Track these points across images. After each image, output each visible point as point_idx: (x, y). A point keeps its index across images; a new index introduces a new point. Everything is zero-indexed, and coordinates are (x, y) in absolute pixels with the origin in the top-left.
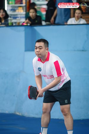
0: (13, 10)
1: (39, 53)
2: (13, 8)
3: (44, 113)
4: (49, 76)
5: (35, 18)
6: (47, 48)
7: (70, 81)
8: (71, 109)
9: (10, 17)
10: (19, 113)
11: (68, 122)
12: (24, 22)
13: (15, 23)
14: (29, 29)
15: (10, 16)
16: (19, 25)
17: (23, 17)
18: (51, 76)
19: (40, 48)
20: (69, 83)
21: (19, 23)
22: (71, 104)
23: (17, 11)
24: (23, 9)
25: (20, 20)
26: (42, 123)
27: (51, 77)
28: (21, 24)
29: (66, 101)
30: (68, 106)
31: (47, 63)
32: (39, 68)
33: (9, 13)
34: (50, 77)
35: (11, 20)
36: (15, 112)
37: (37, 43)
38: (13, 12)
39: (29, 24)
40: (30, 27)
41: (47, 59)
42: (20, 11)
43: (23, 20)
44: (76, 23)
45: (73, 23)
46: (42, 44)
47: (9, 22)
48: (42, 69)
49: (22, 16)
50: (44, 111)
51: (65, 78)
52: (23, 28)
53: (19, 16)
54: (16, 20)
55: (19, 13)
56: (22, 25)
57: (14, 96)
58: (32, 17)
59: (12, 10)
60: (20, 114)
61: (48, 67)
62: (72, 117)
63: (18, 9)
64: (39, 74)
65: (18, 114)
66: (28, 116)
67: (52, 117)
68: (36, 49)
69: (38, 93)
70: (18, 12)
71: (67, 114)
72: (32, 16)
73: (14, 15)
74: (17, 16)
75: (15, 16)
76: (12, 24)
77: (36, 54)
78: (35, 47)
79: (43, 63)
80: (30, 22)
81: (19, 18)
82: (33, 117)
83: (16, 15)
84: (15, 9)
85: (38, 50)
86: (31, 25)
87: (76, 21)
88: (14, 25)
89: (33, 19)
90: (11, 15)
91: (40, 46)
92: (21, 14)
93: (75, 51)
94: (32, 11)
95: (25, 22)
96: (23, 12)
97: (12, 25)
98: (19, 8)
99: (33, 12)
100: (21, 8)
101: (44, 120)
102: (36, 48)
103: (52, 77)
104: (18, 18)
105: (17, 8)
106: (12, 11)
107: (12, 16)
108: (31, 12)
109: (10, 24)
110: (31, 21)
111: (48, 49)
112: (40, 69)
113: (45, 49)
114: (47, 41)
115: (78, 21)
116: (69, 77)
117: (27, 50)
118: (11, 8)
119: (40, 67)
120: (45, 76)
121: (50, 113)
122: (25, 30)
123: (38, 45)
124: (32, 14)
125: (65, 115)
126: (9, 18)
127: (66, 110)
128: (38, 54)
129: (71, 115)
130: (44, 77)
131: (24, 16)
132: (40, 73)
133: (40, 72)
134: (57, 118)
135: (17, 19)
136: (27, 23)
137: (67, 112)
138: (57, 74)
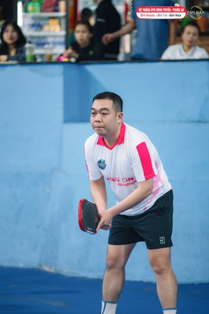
0: (37, 26)
1: (101, 124)
2: (37, 22)
3: (110, 267)
4: (124, 180)
5: (87, 44)
6: (118, 114)
7: (171, 192)
8: (172, 260)
9: (30, 43)
10: (50, 268)
11: (166, 291)
12: (62, 55)
13: (42, 56)
14: (74, 71)
15: (28, 39)
16: (49, 61)
17: (60, 43)
18: (129, 179)
19: (104, 112)
20: (169, 196)
21: (50, 56)
22: (172, 247)
23: (46, 28)
24: (60, 24)
25: (52, 49)
26: (103, 292)
27: (128, 182)
28: (54, 59)
29: (162, 240)
30: (165, 250)
31: (119, 148)
32: (100, 162)
33: (27, 32)
34: (126, 183)
35: (31, 49)
36: (40, 265)
37: (95, 101)
38: (36, 31)
39: (73, 60)
40: (75, 66)
41: (120, 140)
42: (52, 28)
43: (60, 50)
44: (185, 57)
45: (178, 57)
46: (108, 103)
47: (28, 53)
48: (107, 163)
49: (57, 40)
50: (109, 263)
51: (160, 185)
52: (59, 69)
53: (50, 40)
54: (44, 49)
55: (51, 33)
56: (58, 62)
57: (38, 227)
58: (80, 42)
59: (33, 25)
60: (52, 270)
61: (123, 158)
62: (174, 277)
63: (49, 24)
64: (100, 177)
65: (47, 269)
66: (70, 275)
67: (127, 278)
68: (94, 116)
69: (99, 218)
70: (49, 30)
71: (164, 270)
72: (81, 40)
73: (39, 37)
74: (46, 40)
75: (42, 41)
76: (34, 58)
77: (94, 128)
78: (92, 111)
79: (111, 149)
80: (76, 55)
81: (51, 46)
82: (84, 278)
83: (44, 37)
84: (42, 22)
85: (98, 117)
86: (78, 61)
87: (183, 52)
88: (39, 60)
89: (82, 46)
90: (32, 37)
91: (103, 109)
92: (55, 37)
93: (181, 121)
94: (80, 27)
95: (65, 55)
96: (61, 30)
97: (34, 62)
98: (51, 22)
99: (83, 32)
100: (56, 22)
101: (110, 284)
102: (94, 114)
103: (131, 181)
104: (48, 44)
105: (45, 22)
106: (34, 29)
107: (35, 41)
108: (78, 32)
109: (28, 60)
110: (77, 52)
111: (122, 115)
112: (101, 165)
113: (116, 115)
114: (120, 98)
115: (189, 53)
116: (170, 184)
117: (68, 120)
118: (31, 22)
119: (103, 159)
120: (114, 180)
121: (123, 269)
122: (64, 73)
123: (98, 104)
124: (81, 36)
125: (159, 272)
126: (27, 45)
127: (161, 260)
128: (99, 127)
129: (172, 272)
130: (112, 182)
131: (62, 40)
132: (101, 173)
133: (102, 170)
134: (138, 279)
135: (46, 46)
136: (69, 57)
137: (163, 266)
138: (145, 174)
